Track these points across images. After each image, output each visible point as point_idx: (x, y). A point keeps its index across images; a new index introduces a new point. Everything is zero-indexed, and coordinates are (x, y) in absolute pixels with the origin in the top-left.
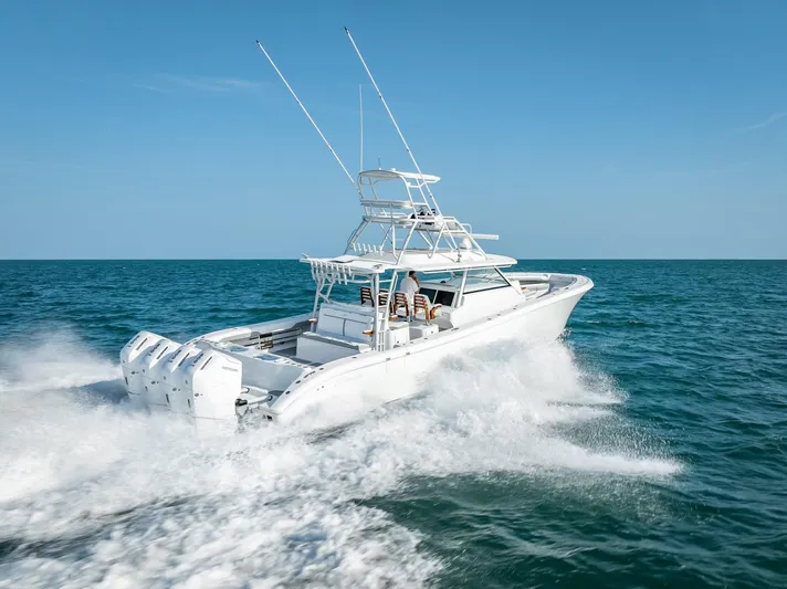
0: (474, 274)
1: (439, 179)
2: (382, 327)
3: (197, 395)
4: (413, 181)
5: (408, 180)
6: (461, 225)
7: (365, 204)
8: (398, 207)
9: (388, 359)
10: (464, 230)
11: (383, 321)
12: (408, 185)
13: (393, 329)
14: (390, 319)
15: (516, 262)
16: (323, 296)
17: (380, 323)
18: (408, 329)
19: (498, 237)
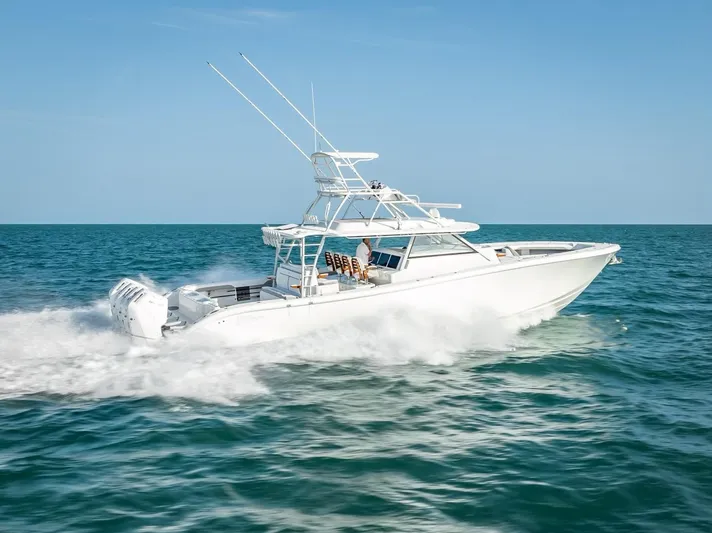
0: (424, 240)
1: (377, 155)
2: (309, 283)
3: (132, 319)
5: (337, 160)
6: (405, 196)
7: (319, 181)
10: (410, 201)
11: (310, 278)
12: (338, 164)
13: (320, 284)
14: (318, 277)
15: (477, 228)
16: (282, 259)
17: (307, 279)
18: (337, 285)
19: (460, 206)
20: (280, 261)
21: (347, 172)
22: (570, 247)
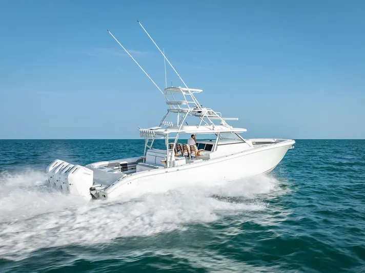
0: (224, 137)
1: (202, 91)
2: (171, 159)
3: (70, 185)
4: (187, 92)
5: (184, 91)
6: (215, 113)
7: (169, 103)
8: (180, 104)
9: (167, 172)
10: (217, 115)
12: (184, 93)
13: (176, 160)
14: (175, 156)
16: (149, 147)
17: (170, 157)
18: (185, 160)
19: (238, 119)
20: (148, 148)
21: (189, 98)
22: (273, 141)
